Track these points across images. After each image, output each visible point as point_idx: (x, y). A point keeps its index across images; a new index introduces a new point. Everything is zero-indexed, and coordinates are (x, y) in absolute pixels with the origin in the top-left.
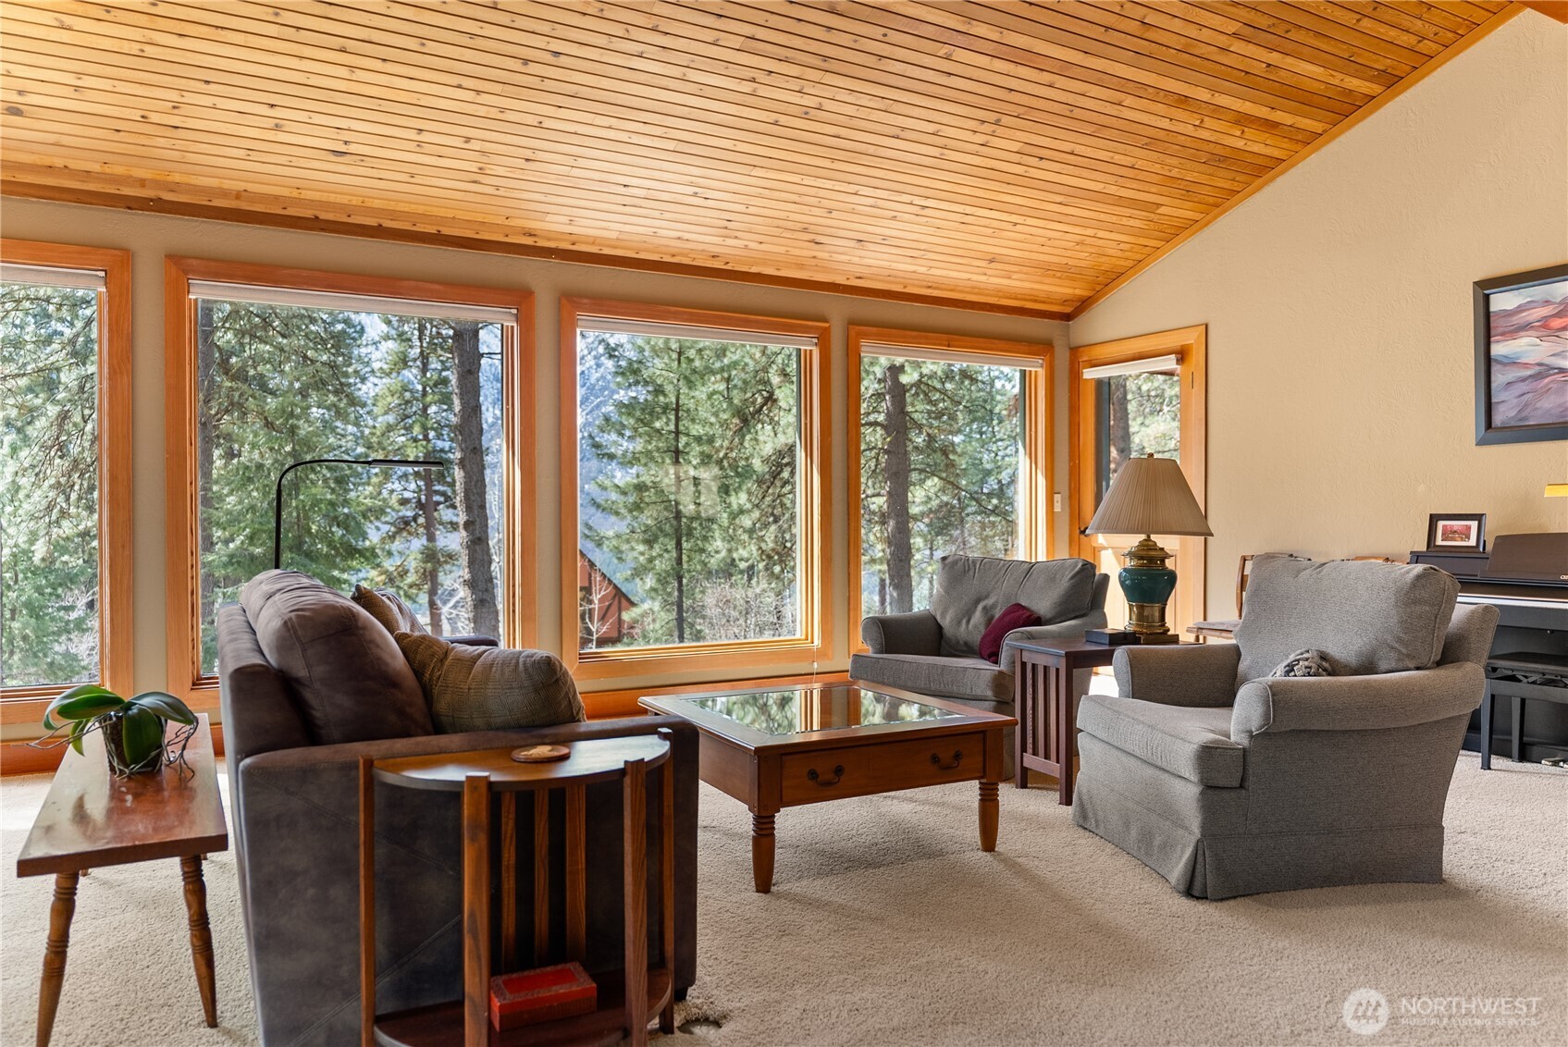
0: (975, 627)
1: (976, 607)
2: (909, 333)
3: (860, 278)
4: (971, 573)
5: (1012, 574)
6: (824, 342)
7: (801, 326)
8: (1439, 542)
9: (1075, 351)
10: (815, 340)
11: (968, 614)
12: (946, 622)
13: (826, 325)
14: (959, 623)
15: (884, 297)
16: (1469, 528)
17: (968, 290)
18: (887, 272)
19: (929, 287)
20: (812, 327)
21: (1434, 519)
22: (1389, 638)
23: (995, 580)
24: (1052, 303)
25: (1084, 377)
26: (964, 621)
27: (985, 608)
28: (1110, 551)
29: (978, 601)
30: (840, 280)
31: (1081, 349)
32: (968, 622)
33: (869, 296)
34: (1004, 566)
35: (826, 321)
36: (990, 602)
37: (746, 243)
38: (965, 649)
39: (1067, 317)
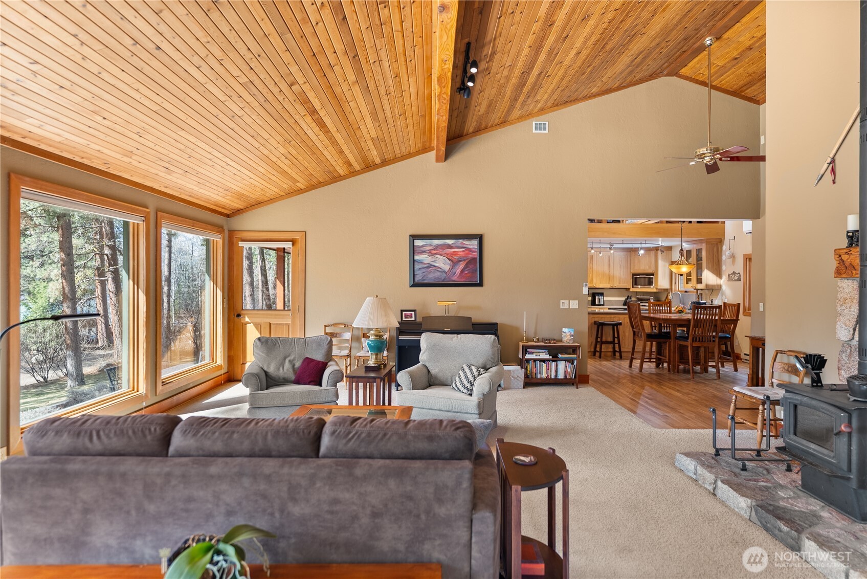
0: (288, 370)
1: (285, 361)
2: (179, 218)
3: (166, 187)
4: (278, 345)
5: (298, 344)
6: (146, 220)
7: (138, 209)
8: (404, 319)
9: (232, 232)
10: (143, 219)
11: (282, 364)
12: (271, 369)
13: (148, 210)
14: (279, 369)
15: (170, 198)
16: (412, 314)
17: (203, 199)
18: (180, 186)
19: (190, 196)
20: (142, 211)
21: (402, 311)
22: (490, 358)
23: (291, 348)
24: (225, 209)
25: (239, 245)
26: (281, 368)
27: (290, 361)
28: (252, 324)
29: (285, 358)
30: (156, 186)
31: (236, 232)
32: (283, 368)
33: (165, 196)
34: (292, 341)
35: (147, 208)
36: (291, 358)
38: (283, 381)
39: (228, 216)
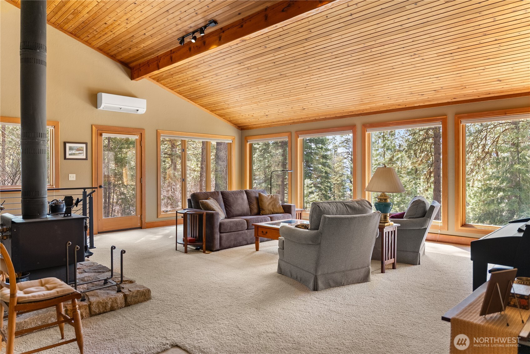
7: (434, 119)
10: (441, 123)
13: (445, 117)
15: (471, 102)
20: (439, 119)
37: (403, 100)
